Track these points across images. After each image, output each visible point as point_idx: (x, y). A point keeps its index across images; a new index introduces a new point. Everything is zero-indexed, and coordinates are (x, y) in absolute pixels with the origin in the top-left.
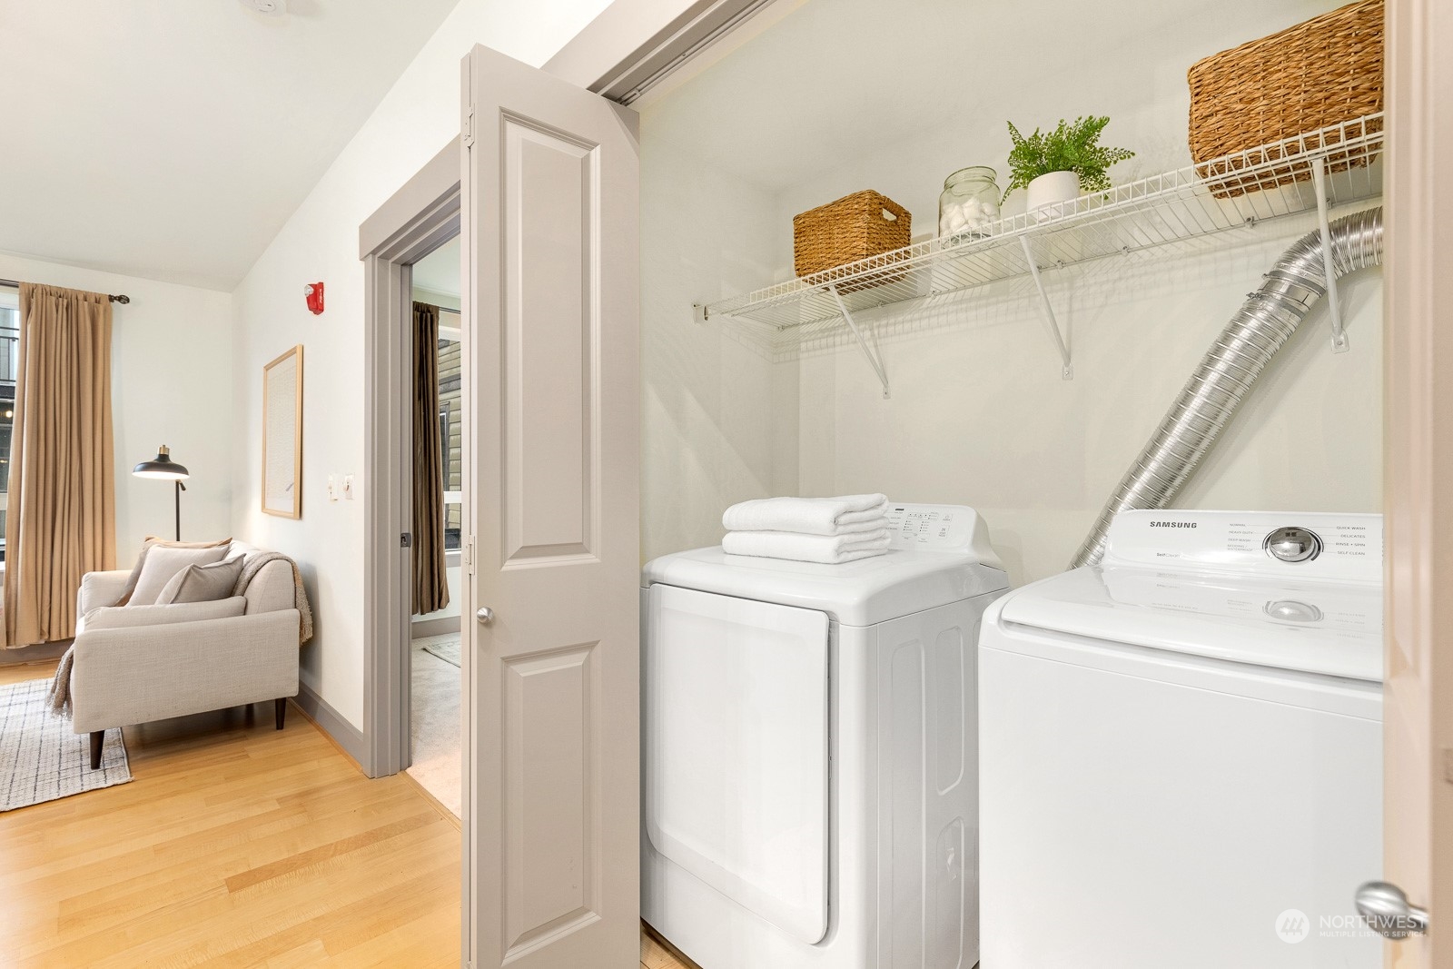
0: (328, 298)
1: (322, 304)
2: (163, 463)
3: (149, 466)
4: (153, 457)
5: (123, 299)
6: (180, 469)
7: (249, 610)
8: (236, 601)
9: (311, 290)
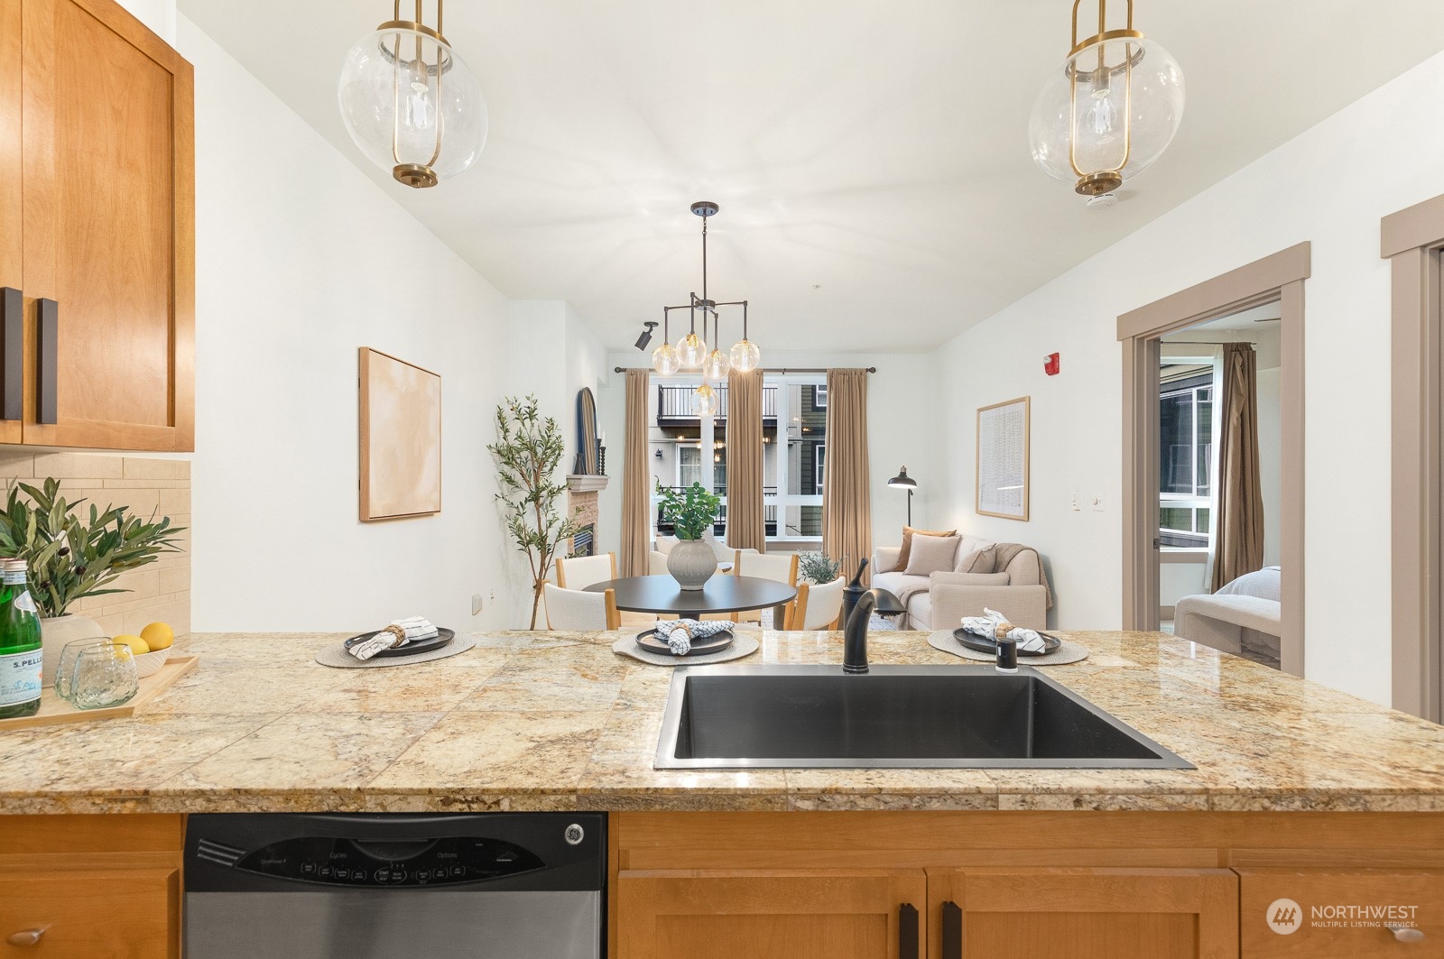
0: (1063, 364)
1: (1058, 369)
2: (903, 478)
3: (895, 480)
4: (897, 475)
5: (873, 370)
6: (912, 482)
7: (1011, 583)
8: (1001, 576)
9: (1049, 360)
